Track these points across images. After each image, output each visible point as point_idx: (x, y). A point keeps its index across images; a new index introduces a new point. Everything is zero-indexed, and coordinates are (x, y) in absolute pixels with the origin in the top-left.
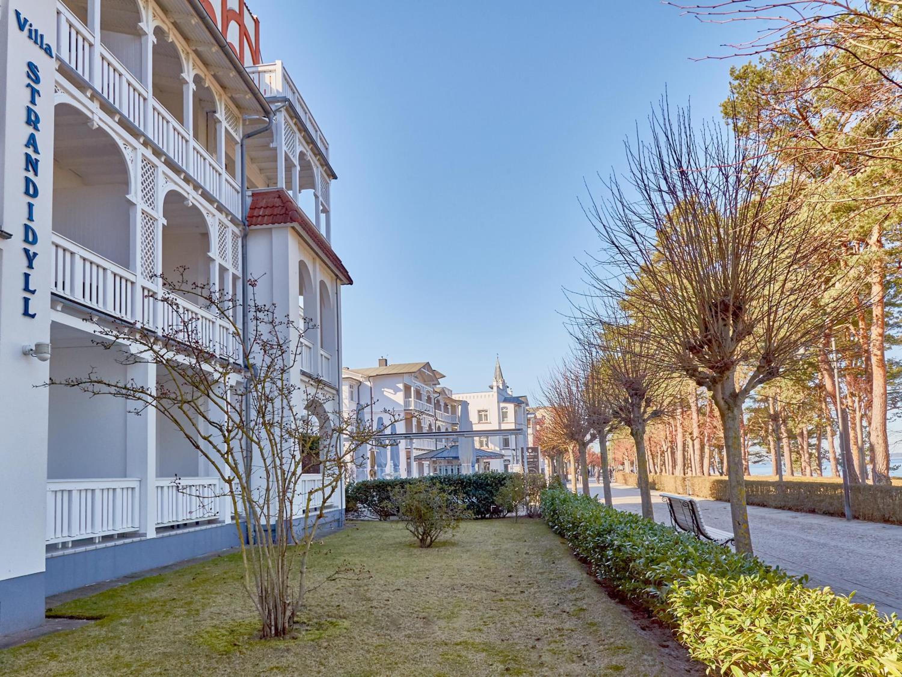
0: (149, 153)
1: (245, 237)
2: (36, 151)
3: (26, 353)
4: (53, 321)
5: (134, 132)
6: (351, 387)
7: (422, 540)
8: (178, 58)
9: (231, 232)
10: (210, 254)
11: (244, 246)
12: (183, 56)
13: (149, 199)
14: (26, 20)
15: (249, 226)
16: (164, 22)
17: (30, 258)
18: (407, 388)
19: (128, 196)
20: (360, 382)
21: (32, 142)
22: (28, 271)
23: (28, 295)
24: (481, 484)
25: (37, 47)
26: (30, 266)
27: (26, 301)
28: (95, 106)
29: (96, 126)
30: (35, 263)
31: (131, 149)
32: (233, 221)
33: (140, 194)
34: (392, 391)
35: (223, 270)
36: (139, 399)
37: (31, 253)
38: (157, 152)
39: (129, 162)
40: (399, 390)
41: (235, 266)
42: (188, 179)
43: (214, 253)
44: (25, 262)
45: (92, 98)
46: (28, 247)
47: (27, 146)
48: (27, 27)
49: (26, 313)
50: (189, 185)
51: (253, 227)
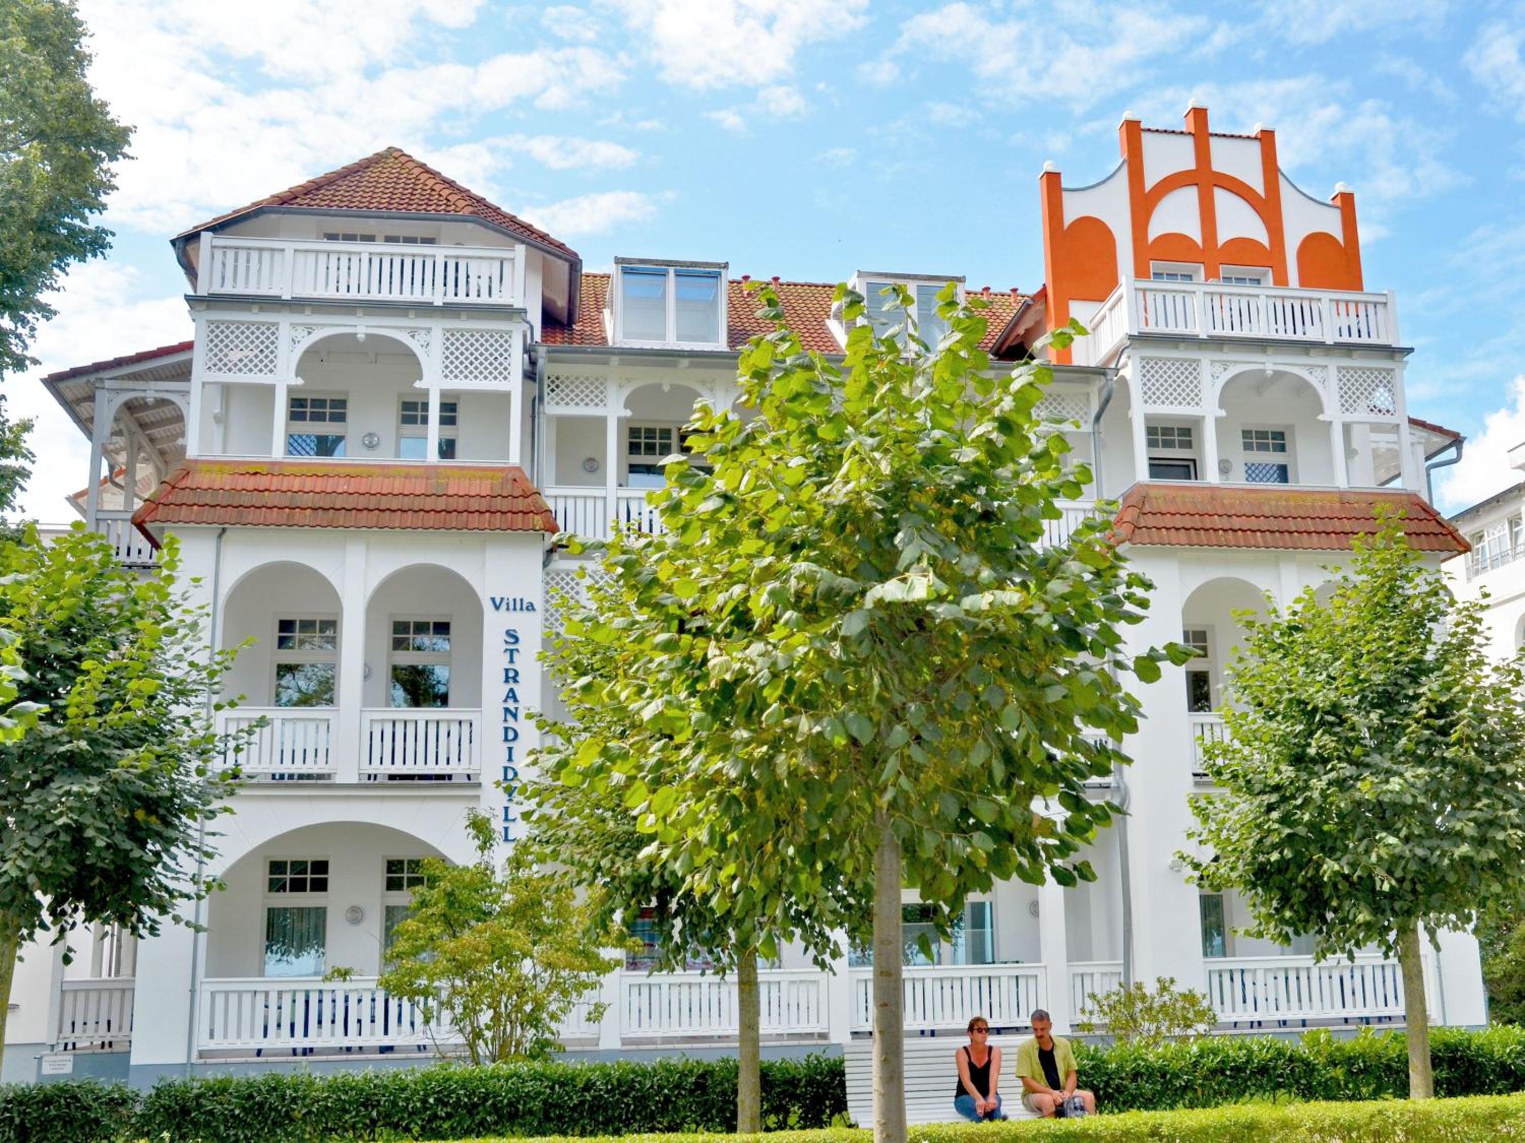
2: (516, 701)
14: (502, 599)
17: (510, 792)
21: (511, 695)
22: (507, 804)
23: (508, 824)
25: (517, 612)
26: (510, 800)
27: (506, 829)
44: (505, 797)
47: (506, 702)
48: (505, 602)
49: (506, 839)
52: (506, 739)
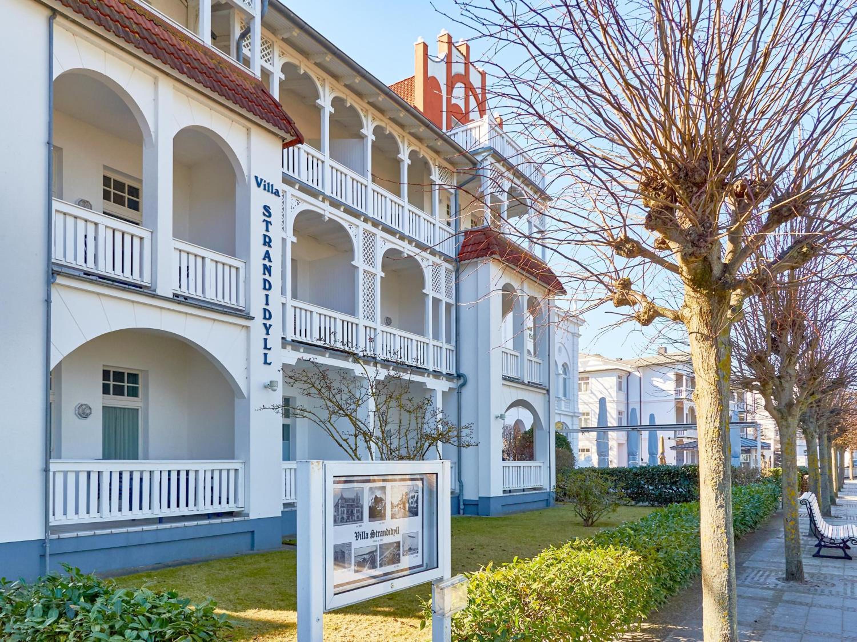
0: (369, 227)
1: (457, 271)
2: (270, 261)
3: (265, 387)
4: (283, 364)
5: (356, 214)
6: (619, 377)
7: (586, 520)
8: (396, 143)
9: (444, 270)
10: (424, 291)
11: (457, 278)
12: (399, 141)
13: (369, 259)
14: (262, 180)
15: (459, 262)
16: (381, 120)
17: (267, 328)
18: (679, 378)
19: (353, 263)
20: (630, 373)
21: (267, 256)
22: (266, 337)
23: (266, 351)
24: (689, 475)
25: (270, 194)
26: (268, 334)
27: (266, 355)
28: (326, 206)
29: (327, 219)
30: (270, 331)
31: (354, 227)
32: (447, 259)
33: (361, 260)
34: (661, 380)
35: (436, 302)
36: (305, 417)
37: (268, 326)
38: (376, 224)
39: (353, 238)
40: (669, 379)
41: (449, 295)
42: (402, 237)
43: (428, 289)
44: (265, 331)
45: (323, 201)
46: (265, 322)
47: (264, 259)
48: (263, 183)
49: (265, 363)
50: (404, 241)
51: (462, 262)
52: (265, 288)
